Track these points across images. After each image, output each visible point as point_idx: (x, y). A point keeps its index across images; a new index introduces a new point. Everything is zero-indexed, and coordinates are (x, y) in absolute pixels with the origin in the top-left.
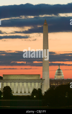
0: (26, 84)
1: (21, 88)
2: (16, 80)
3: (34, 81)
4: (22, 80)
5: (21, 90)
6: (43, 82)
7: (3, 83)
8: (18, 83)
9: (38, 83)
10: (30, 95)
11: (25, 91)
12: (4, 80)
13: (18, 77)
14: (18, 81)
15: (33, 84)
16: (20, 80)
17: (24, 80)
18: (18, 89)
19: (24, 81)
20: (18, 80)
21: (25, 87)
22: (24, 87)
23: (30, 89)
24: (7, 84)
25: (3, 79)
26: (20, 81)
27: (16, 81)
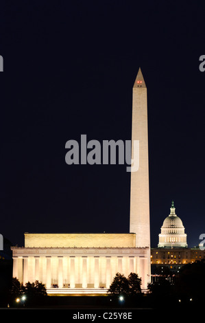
0: (93, 259)
1: (79, 274)
2: (63, 248)
3: (117, 251)
4: (81, 248)
5: (79, 280)
6: (145, 255)
7: (25, 258)
8: (70, 258)
9: (129, 259)
10: (104, 292)
11: (90, 280)
12: (28, 248)
13: (69, 240)
14: (69, 251)
15: (114, 260)
16: (75, 248)
17: (87, 248)
18: (68, 276)
19: (88, 251)
20: (69, 248)
21: (90, 270)
22: (88, 269)
23: (106, 275)
24: (36, 260)
25: (24, 246)
26: (76, 251)
27: (64, 251)
